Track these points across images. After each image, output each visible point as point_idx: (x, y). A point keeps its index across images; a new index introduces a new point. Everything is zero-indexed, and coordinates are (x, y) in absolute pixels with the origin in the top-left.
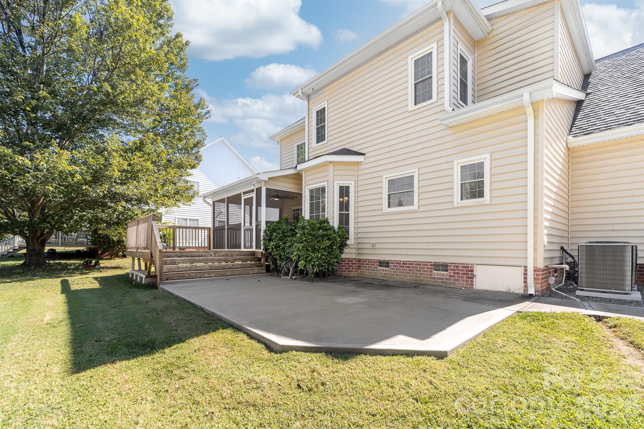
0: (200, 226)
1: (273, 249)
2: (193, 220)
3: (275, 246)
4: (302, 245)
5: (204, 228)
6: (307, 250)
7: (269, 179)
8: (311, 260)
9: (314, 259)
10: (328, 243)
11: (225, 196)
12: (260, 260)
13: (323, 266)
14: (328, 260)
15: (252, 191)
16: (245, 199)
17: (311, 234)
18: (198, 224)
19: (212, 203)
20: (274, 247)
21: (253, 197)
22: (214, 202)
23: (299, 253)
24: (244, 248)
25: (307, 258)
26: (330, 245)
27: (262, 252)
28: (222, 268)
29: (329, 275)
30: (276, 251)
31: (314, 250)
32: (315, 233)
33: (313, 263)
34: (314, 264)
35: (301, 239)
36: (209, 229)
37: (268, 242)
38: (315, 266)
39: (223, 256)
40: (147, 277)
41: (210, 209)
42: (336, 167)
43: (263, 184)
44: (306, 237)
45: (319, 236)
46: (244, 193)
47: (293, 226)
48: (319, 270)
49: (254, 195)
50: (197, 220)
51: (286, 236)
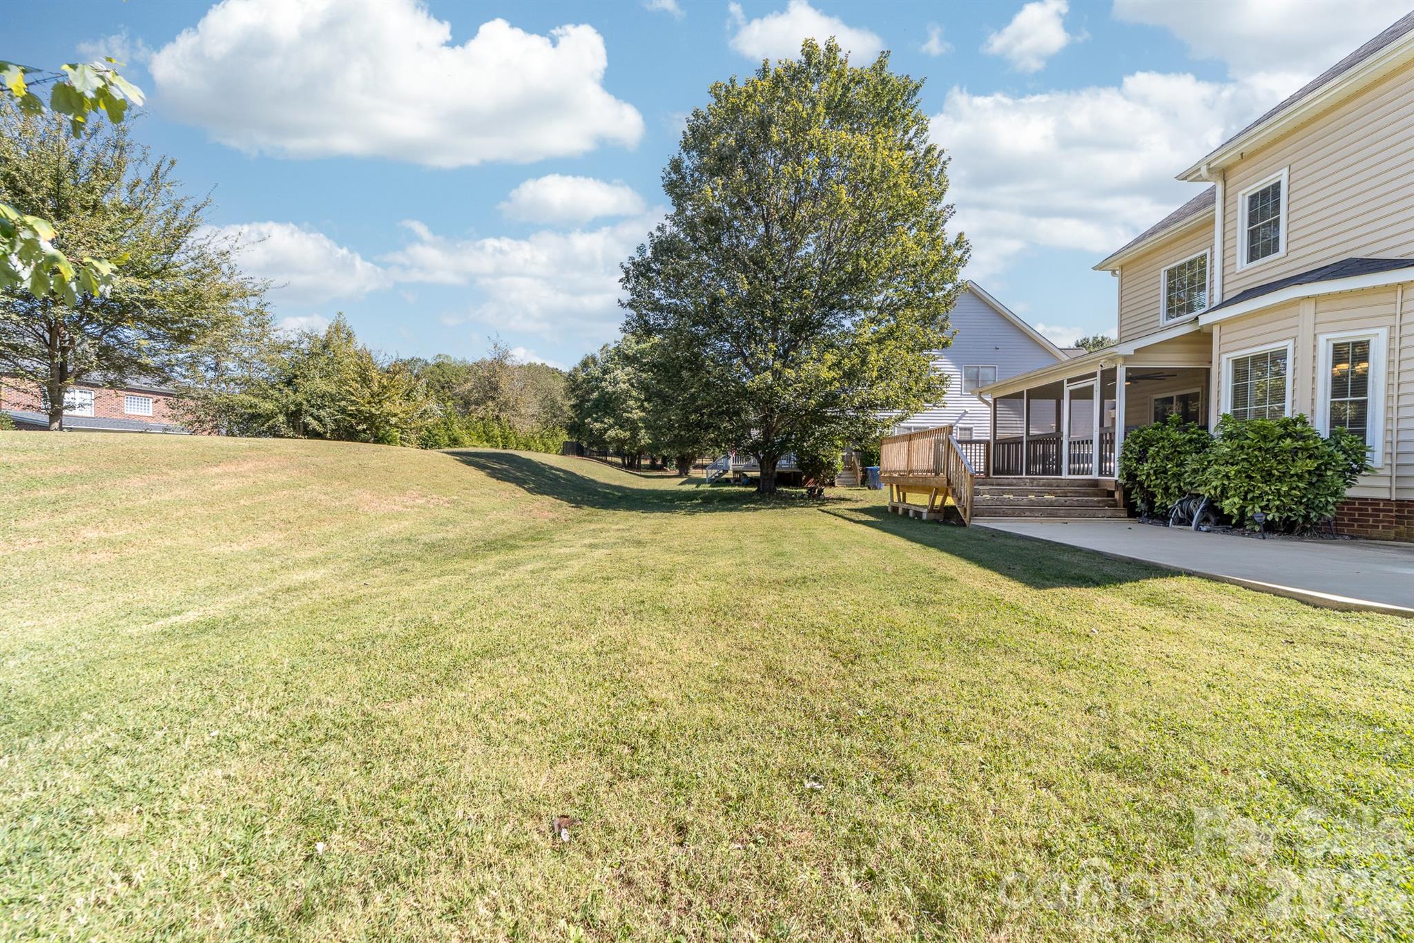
0: (974, 438)
1: (1148, 475)
2: (965, 429)
3: (1155, 471)
4: (1235, 468)
5: (979, 442)
6: (1250, 478)
7: (1135, 351)
8: (1260, 496)
9: (1268, 494)
10: (1312, 465)
11: (1024, 388)
12: (1111, 494)
13: (1291, 510)
14: (1309, 499)
15: (1094, 375)
16: (1071, 392)
17: (1260, 449)
18: (971, 434)
19: (991, 402)
20: (1152, 472)
21: (1092, 386)
22: (995, 400)
23: (1226, 482)
24: (1070, 474)
25: (1246, 493)
26: (1317, 469)
27: (1116, 481)
28: (1047, 504)
29: (1304, 530)
30: (1157, 479)
31: (1268, 477)
32: (1272, 445)
33: (1264, 503)
34: (1267, 505)
35: (1233, 457)
36: (987, 443)
37: (1137, 463)
38: (1270, 510)
39: (1044, 485)
40: (929, 512)
41: (988, 411)
42: (1321, 306)
43: (1120, 361)
44: (1247, 454)
45: (1283, 451)
46: (1070, 381)
47: (1194, 433)
48: (1280, 518)
49: (1096, 383)
50: (970, 429)
51: (1180, 453)
